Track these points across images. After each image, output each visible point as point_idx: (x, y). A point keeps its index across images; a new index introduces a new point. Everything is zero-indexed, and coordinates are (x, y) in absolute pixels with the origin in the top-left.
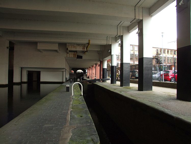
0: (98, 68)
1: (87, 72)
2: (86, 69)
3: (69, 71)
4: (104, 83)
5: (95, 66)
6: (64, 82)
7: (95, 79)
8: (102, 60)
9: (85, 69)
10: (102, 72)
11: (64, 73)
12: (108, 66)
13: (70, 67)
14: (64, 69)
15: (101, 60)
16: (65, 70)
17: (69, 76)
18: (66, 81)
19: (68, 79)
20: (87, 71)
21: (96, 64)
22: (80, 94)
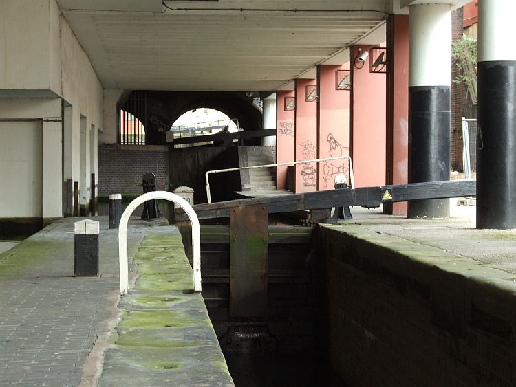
0: (373, 85)
1: (274, 132)
2: (264, 95)
3: (93, 118)
4: (422, 228)
5: (346, 66)
6: (50, 221)
7: (338, 186)
8: (405, 11)
9: (258, 104)
10: (403, 125)
11: (52, 133)
12: (458, 68)
13: (104, 86)
14: (44, 95)
15: (398, 10)
16: (53, 109)
17: (92, 166)
18: (67, 215)
19: (85, 199)
20: (269, 123)
21: (355, 51)
22: (182, 287)
